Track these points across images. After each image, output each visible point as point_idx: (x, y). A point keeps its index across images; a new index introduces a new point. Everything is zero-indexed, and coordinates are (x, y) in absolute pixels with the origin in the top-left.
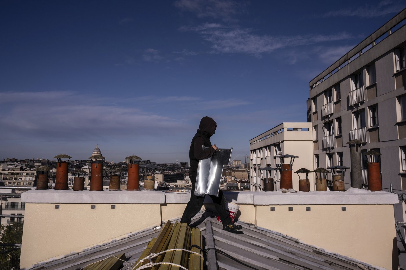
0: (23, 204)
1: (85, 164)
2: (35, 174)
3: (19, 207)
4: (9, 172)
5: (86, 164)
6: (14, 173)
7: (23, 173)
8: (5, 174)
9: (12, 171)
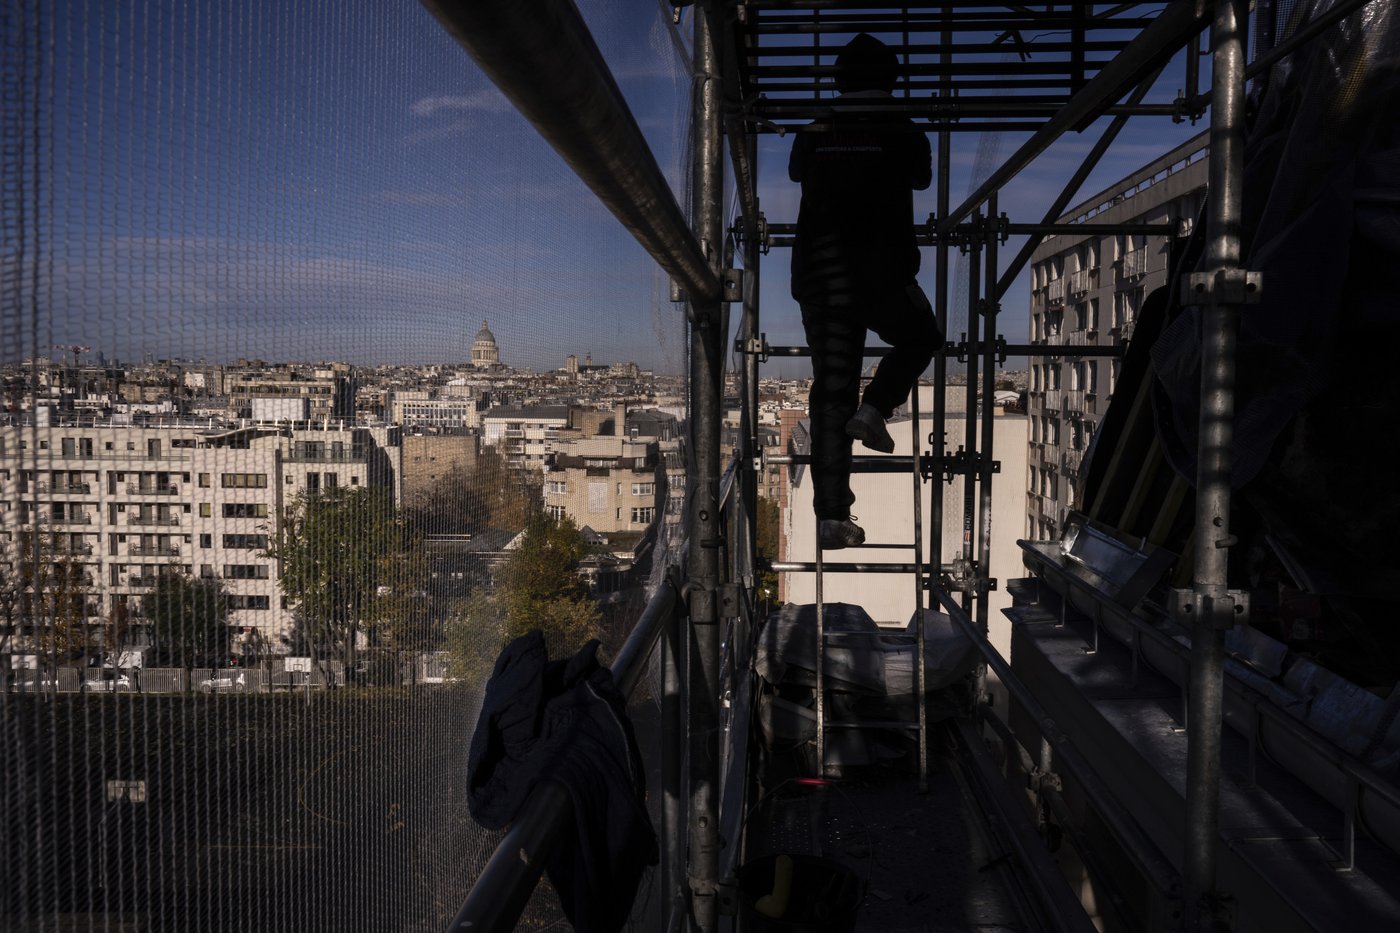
0: (337, 448)
1: (454, 375)
2: (333, 392)
3: (328, 455)
4: (261, 386)
5: (457, 374)
6: (276, 388)
7: (299, 386)
8: (252, 391)
9: (270, 383)
